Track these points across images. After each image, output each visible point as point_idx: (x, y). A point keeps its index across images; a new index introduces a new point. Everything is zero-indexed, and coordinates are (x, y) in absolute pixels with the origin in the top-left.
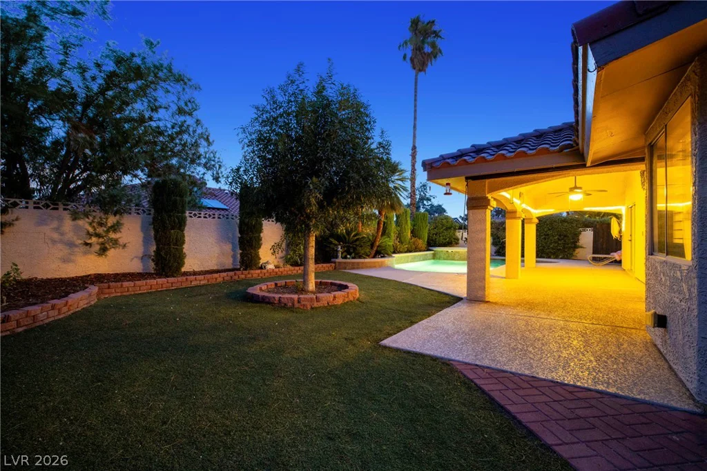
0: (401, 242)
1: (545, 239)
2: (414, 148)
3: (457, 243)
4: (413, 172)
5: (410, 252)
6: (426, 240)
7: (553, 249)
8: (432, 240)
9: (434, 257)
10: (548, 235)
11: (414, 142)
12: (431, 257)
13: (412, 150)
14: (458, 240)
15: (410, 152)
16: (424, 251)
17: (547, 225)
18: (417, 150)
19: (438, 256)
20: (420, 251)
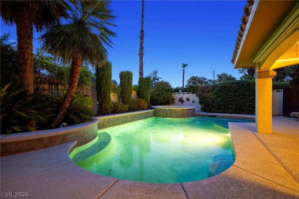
0: (124, 102)
1: (242, 98)
2: (142, 31)
3: (173, 102)
4: (141, 49)
5: (134, 110)
6: (149, 100)
7: (249, 106)
8: (155, 100)
9: (155, 114)
10: (245, 95)
11: (142, 26)
12: (152, 114)
13: (141, 32)
14: (174, 100)
15: (140, 34)
16: (147, 109)
17: (245, 87)
18: (144, 33)
19: (158, 113)
20: (143, 109)
